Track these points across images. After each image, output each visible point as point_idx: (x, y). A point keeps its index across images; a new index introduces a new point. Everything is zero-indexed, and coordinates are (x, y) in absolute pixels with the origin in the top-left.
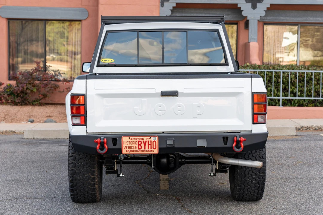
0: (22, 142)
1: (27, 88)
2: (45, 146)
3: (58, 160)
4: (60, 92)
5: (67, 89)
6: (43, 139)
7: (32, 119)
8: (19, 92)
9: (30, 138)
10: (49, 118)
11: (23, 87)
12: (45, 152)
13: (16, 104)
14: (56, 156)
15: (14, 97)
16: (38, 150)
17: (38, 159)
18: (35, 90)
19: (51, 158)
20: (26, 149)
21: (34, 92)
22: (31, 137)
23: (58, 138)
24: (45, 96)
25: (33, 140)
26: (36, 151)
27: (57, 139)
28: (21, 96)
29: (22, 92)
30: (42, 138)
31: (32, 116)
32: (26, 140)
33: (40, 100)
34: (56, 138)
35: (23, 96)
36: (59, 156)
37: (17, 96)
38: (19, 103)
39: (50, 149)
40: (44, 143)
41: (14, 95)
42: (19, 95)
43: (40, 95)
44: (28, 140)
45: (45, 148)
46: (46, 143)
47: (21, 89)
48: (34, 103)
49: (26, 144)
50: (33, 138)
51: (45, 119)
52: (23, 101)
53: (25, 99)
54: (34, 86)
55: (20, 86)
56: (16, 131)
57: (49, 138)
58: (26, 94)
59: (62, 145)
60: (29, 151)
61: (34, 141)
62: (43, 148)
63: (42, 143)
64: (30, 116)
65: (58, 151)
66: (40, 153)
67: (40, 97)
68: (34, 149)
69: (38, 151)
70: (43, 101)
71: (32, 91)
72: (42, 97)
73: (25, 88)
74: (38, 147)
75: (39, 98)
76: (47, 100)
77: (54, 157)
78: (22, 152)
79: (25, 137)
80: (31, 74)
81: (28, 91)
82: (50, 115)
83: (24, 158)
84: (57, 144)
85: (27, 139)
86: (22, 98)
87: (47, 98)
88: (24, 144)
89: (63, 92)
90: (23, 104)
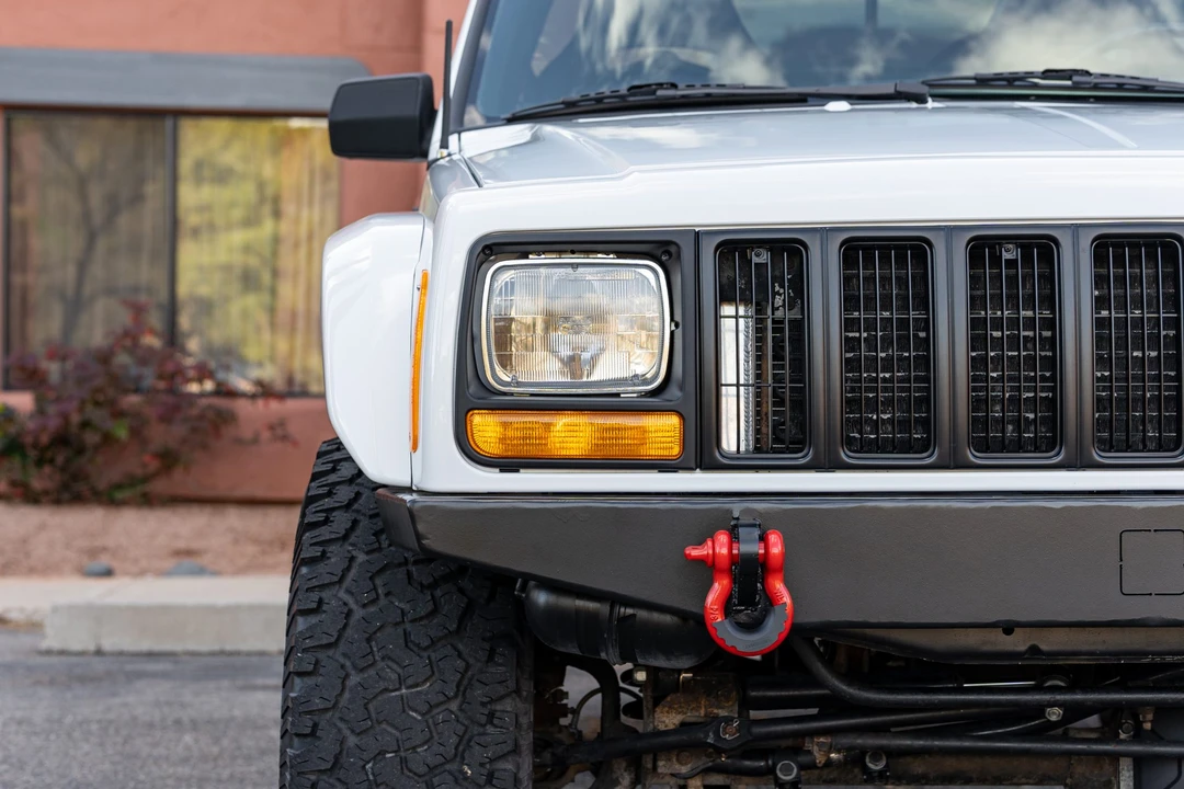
0: (30, 669)
1: (85, 425)
2: (160, 690)
3: (232, 777)
4: (239, 441)
5: (272, 428)
6: (151, 655)
7: (105, 561)
8: (45, 439)
9: (76, 646)
10: (187, 562)
11: (65, 417)
12: (151, 725)
13: (32, 498)
14: (215, 750)
15: (24, 467)
16: (111, 716)
17: (107, 766)
18: (122, 432)
19: (185, 760)
20: (43, 706)
21: (118, 441)
22: (80, 641)
23: (229, 647)
24: (169, 460)
25: (97, 659)
26: (99, 722)
27: (222, 653)
28: (60, 459)
29: (62, 440)
30: (145, 645)
31: (104, 549)
32: (55, 660)
33: (146, 479)
34: (216, 647)
35: (68, 461)
36: (239, 748)
37: (40, 463)
38: (46, 493)
39: (183, 706)
40: (154, 675)
41: (24, 456)
42: (49, 454)
43: (146, 458)
44: (64, 659)
45: (157, 704)
46: (165, 675)
47: (54, 423)
48: (119, 495)
49: (52, 683)
50: (92, 647)
51: (170, 563)
52: (65, 487)
53: (75, 477)
54: (119, 414)
55: (52, 410)
56: (14, 615)
57: (178, 647)
58: (80, 451)
59: (255, 688)
60: (60, 721)
61: (99, 665)
62: (142, 700)
63: (140, 675)
64: (93, 553)
65: (232, 719)
66: (124, 732)
67: (144, 465)
68: (90, 707)
69: (110, 722)
70: (159, 486)
71: (108, 439)
72: (154, 465)
73: (75, 419)
74: (114, 695)
75: (139, 472)
76: (179, 482)
77: (204, 758)
78: (13, 728)
79: (51, 641)
80: (104, 358)
81: (91, 438)
82: (195, 545)
83: (21, 766)
84: (225, 683)
85: (62, 653)
86: (63, 469)
87: (178, 474)
88: (38, 683)
89: (256, 440)
90: (66, 496)
